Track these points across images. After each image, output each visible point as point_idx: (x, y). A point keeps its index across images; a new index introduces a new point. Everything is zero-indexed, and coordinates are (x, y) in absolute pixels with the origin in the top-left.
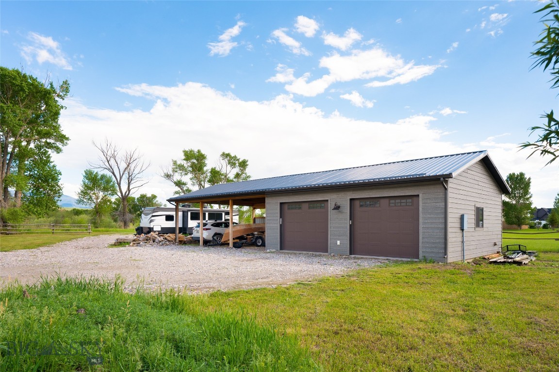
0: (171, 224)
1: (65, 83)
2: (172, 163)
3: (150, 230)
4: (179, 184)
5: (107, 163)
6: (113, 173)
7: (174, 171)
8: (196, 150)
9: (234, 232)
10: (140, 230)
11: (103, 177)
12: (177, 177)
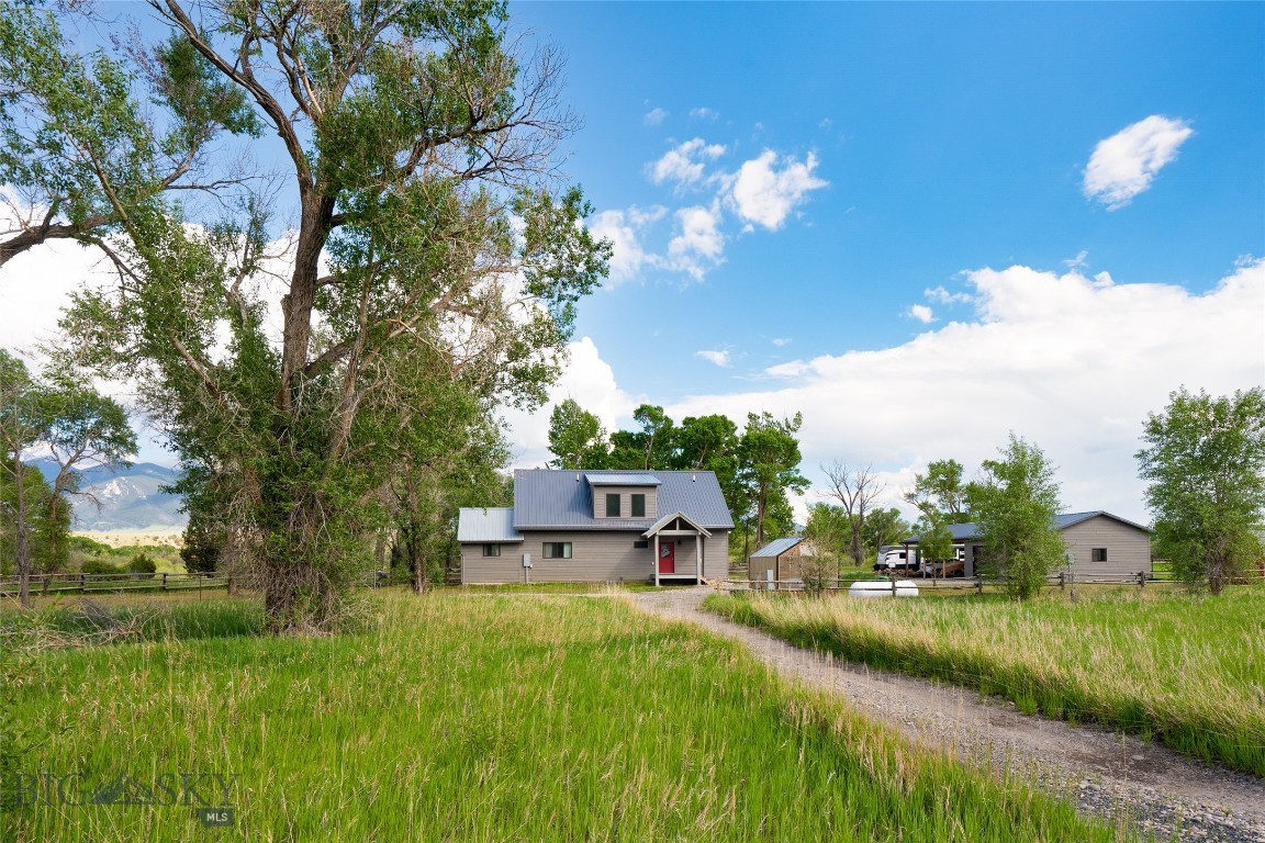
0: (903, 561)
1: (798, 414)
2: (915, 479)
3: (886, 566)
4: (924, 506)
5: (836, 489)
6: (843, 500)
7: (918, 490)
8: (947, 461)
9: (946, 569)
10: (877, 567)
11: (834, 509)
12: (922, 498)
